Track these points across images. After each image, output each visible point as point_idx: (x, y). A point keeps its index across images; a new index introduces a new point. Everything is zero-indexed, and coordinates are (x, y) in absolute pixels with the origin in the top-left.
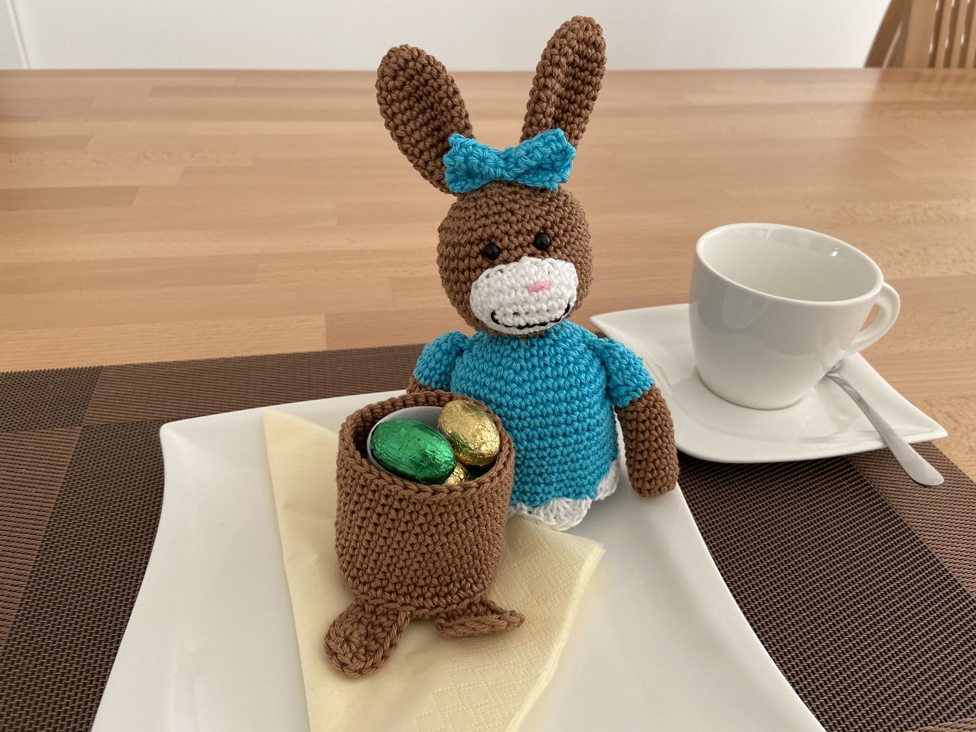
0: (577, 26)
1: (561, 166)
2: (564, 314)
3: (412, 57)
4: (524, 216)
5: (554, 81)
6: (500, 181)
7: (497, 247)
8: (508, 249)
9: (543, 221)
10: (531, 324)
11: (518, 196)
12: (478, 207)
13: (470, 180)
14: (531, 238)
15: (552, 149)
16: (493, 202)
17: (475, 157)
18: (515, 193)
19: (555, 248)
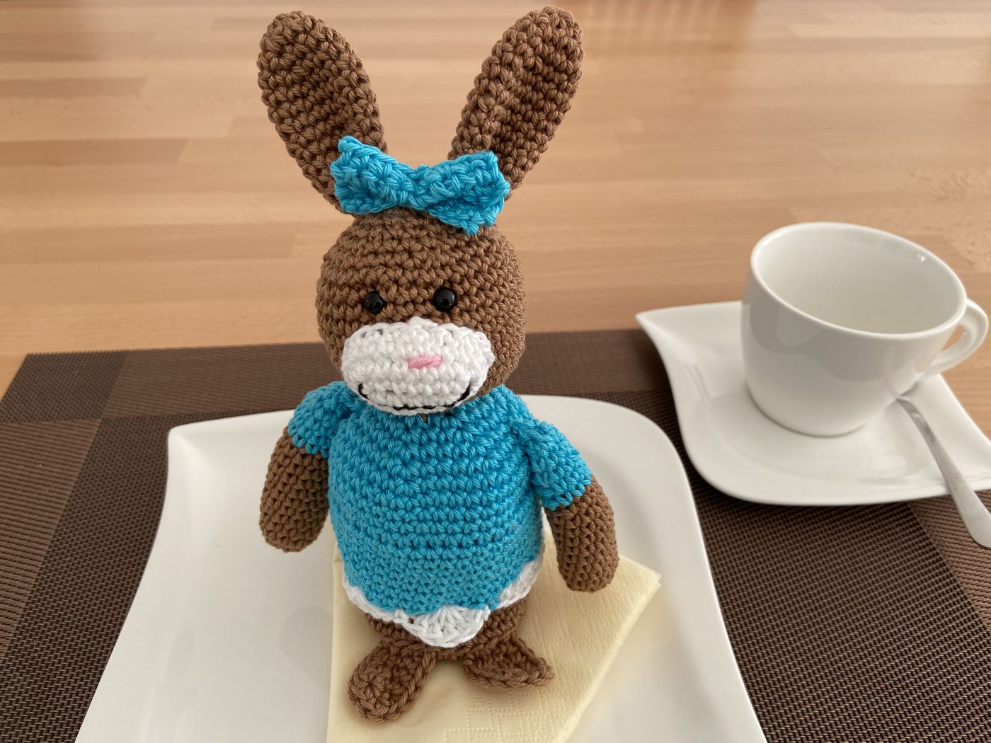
0: (546, 19)
1: (487, 203)
2: (459, 401)
3: (304, 28)
4: (424, 262)
5: (501, 87)
6: (404, 208)
7: (381, 298)
8: (395, 303)
9: (449, 272)
10: (411, 405)
11: (424, 233)
12: (370, 238)
13: (368, 200)
14: (428, 294)
15: (477, 179)
16: (389, 235)
17: (372, 172)
18: (422, 227)
19: (461, 310)
